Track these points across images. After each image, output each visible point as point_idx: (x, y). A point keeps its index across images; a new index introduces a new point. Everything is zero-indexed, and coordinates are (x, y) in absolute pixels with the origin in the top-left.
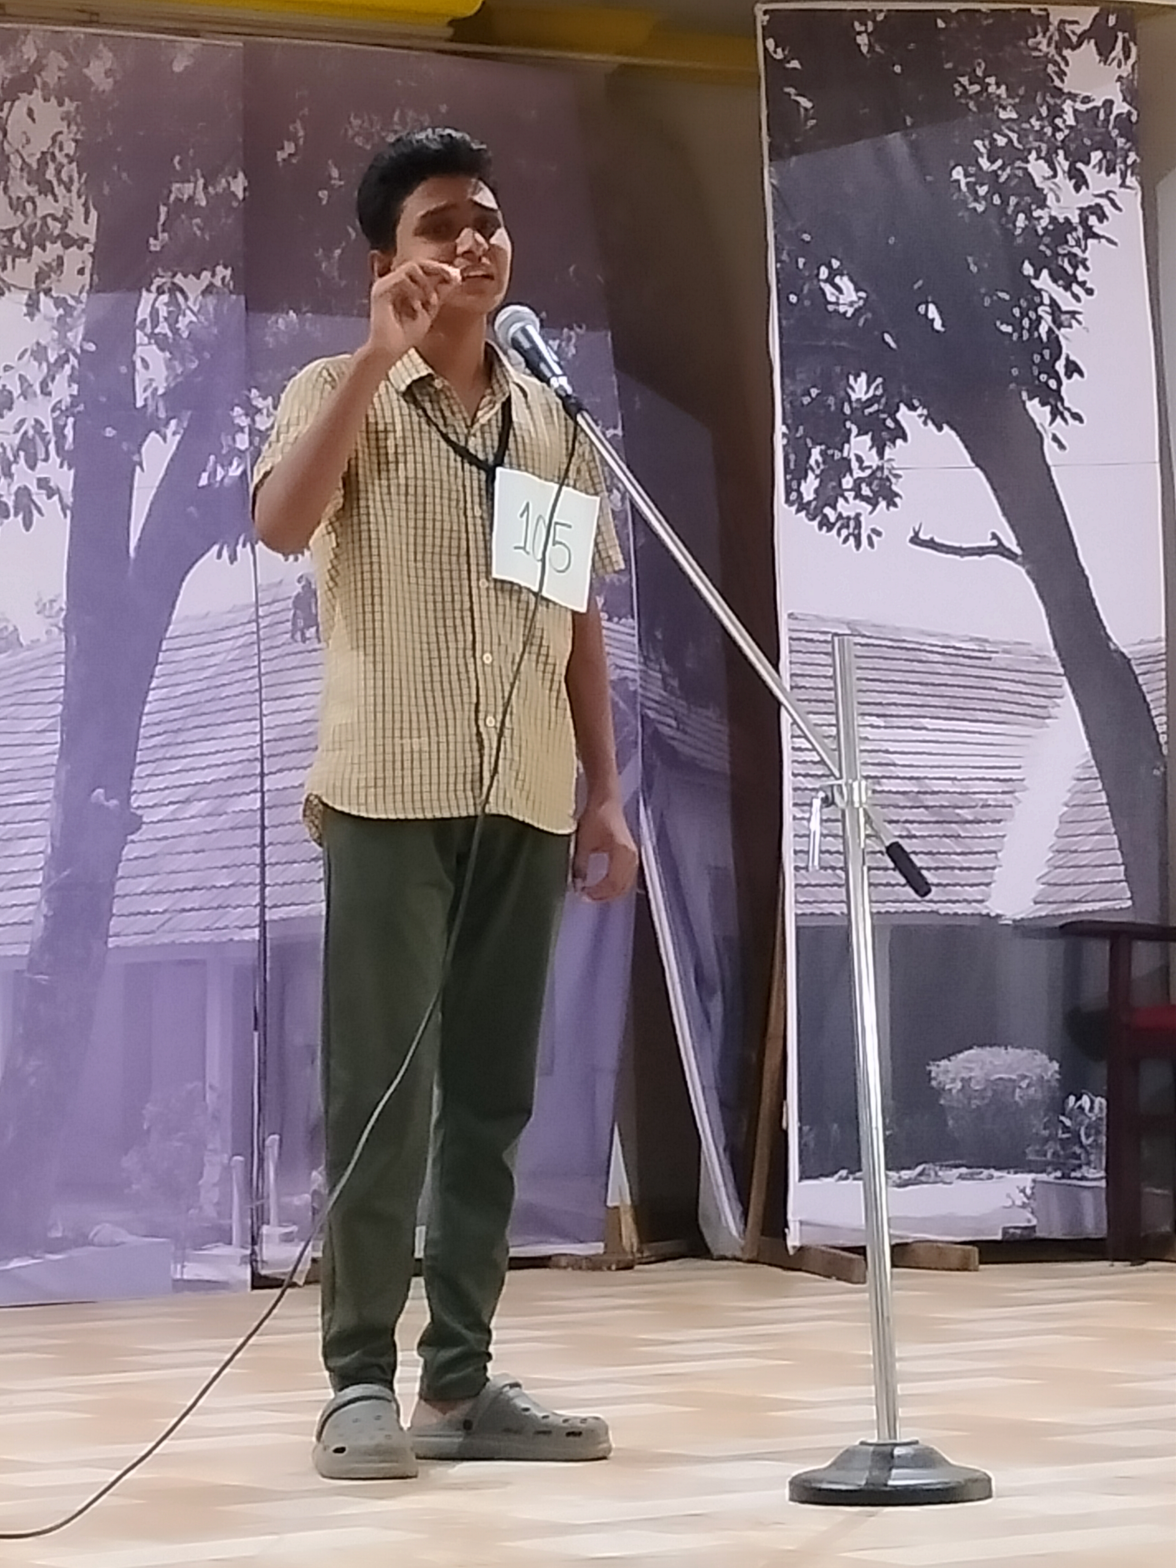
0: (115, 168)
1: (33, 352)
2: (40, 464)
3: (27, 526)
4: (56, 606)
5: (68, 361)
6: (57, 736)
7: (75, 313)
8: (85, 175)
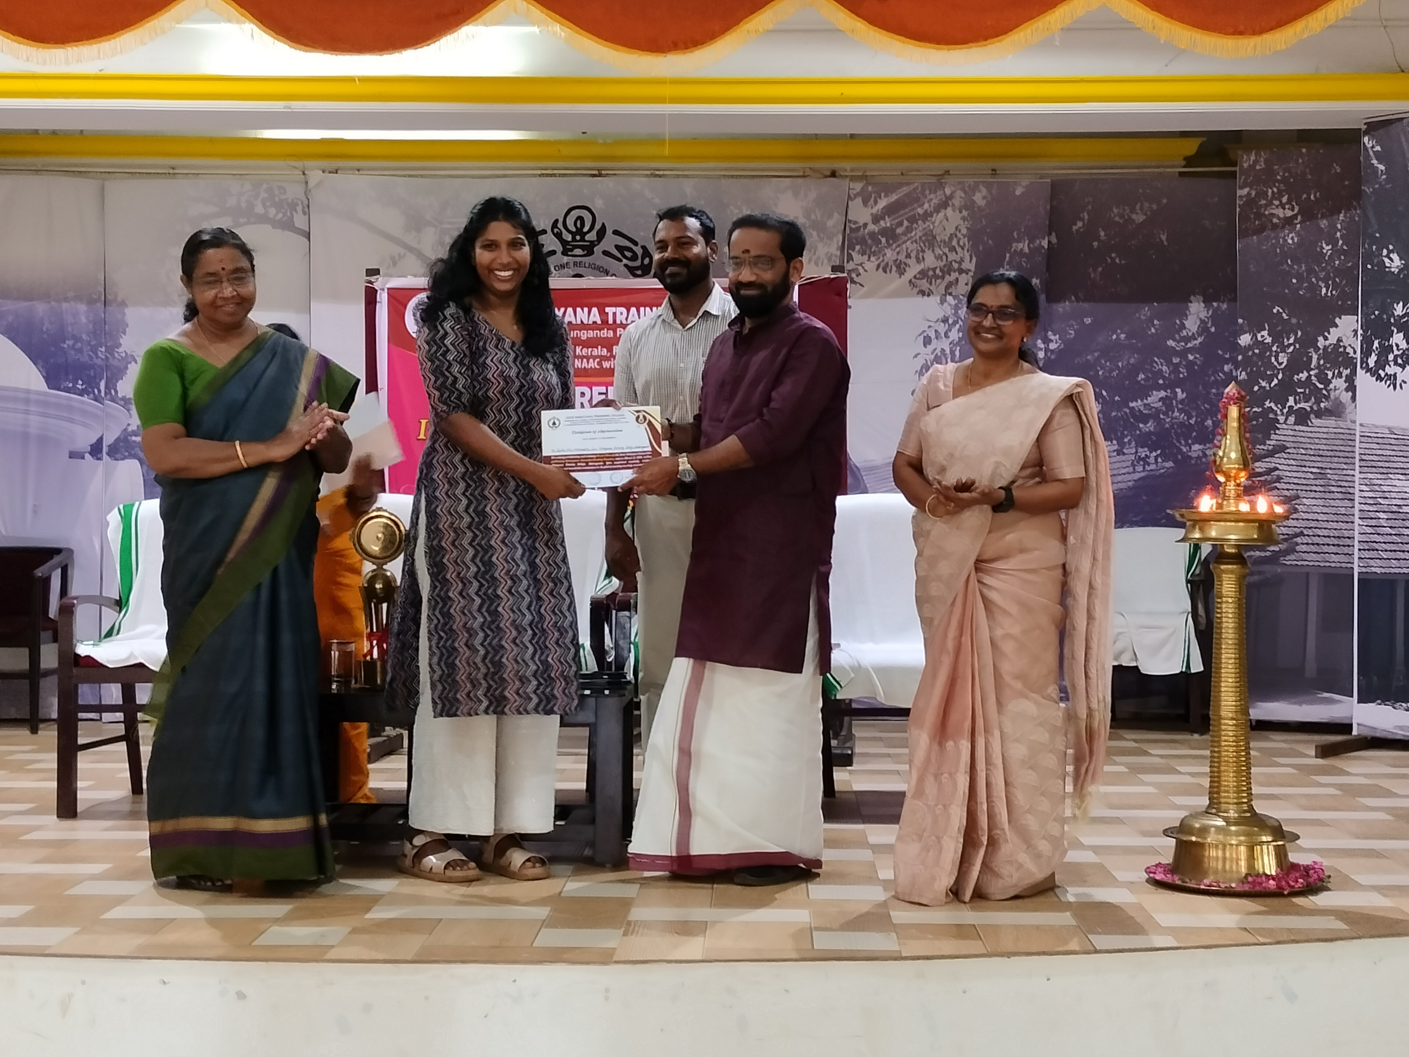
0: (985, 238)
1: (942, 320)
5: (958, 323)
8: (971, 243)
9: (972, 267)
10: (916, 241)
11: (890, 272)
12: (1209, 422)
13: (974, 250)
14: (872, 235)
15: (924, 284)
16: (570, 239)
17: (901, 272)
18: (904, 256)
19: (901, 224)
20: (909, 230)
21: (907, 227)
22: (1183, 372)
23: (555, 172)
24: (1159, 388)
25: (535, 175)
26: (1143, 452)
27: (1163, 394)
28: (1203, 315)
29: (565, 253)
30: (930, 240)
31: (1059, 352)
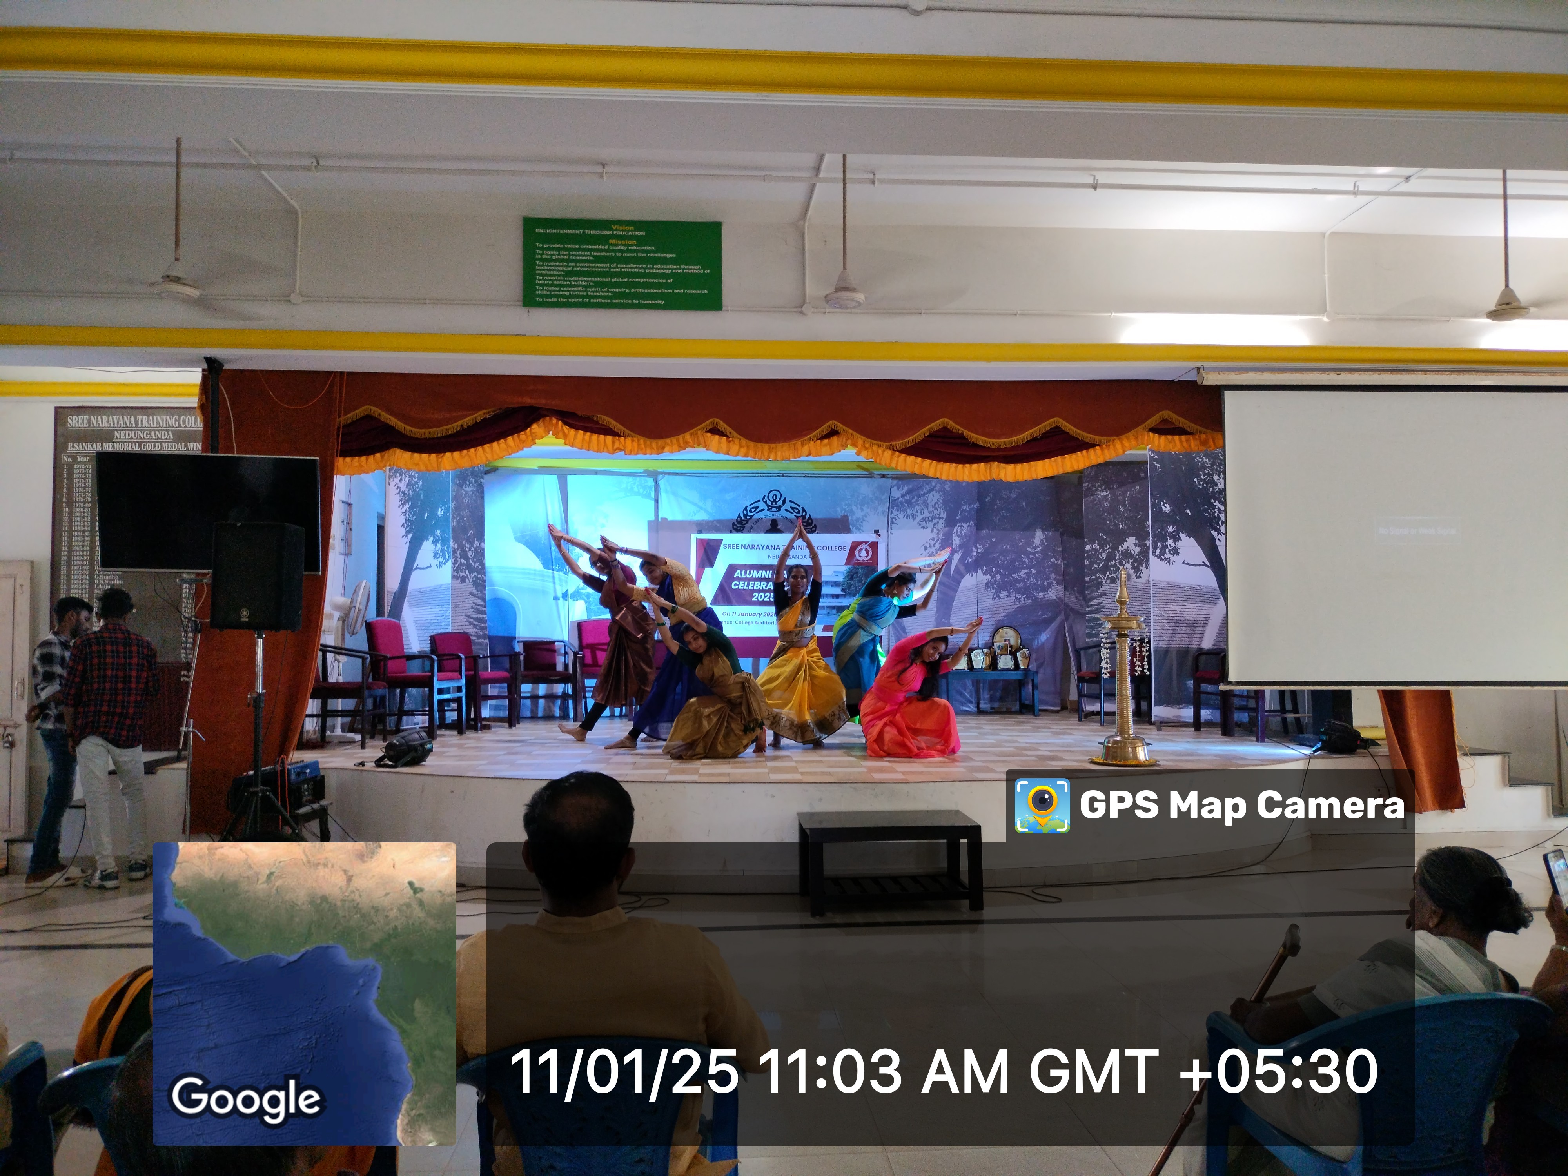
0: (950, 504)
1: (932, 539)
5: (939, 540)
7: (941, 531)
8: (944, 506)
9: (944, 516)
10: (920, 505)
11: (910, 518)
12: (1046, 583)
13: (945, 509)
14: (901, 503)
15: (924, 524)
16: (770, 503)
17: (914, 519)
18: (915, 512)
19: (913, 498)
20: (917, 500)
22: (1034, 562)
23: (763, 475)
24: (1024, 568)
25: (755, 477)
26: (1019, 596)
27: (1026, 571)
28: (1042, 537)
29: (768, 510)
30: (926, 505)
31: (982, 553)
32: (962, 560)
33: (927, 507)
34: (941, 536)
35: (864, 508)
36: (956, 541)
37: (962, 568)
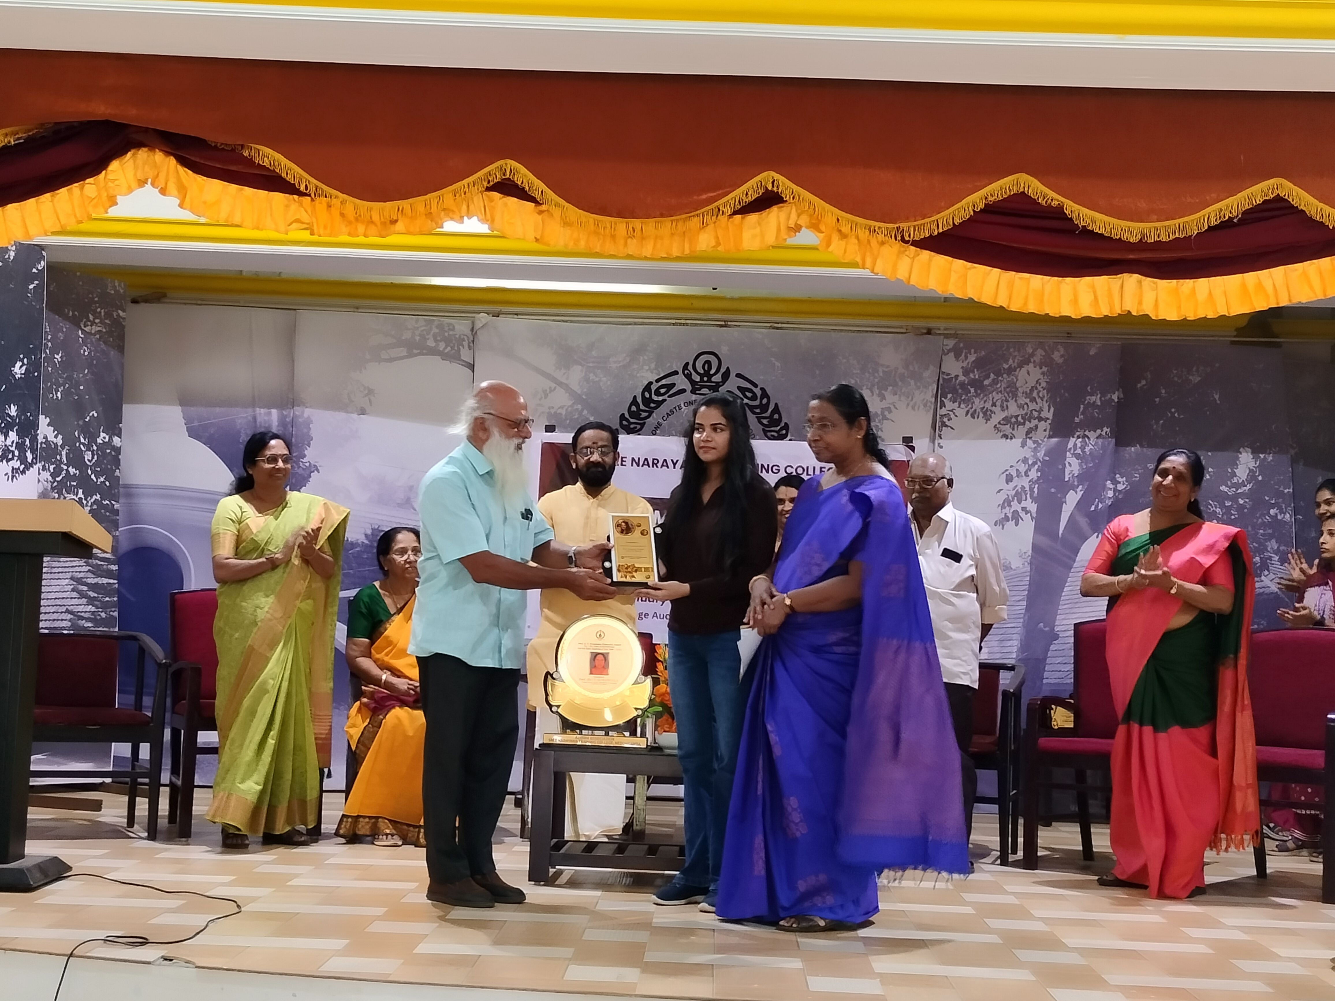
0: (1062, 391)
1: (1023, 461)
2: (1023, 502)
3: (1017, 524)
4: (1027, 555)
5: (1037, 464)
6: (1025, 603)
7: (1042, 446)
8: (1049, 395)
9: (1050, 415)
10: (1001, 392)
11: (978, 417)
13: (1052, 401)
14: (962, 385)
15: (1007, 429)
16: (698, 379)
17: (988, 419)
18: (990, 404)
19: (988, 377)
20: (995, 382)
21: (994, 380)
22: (1235, 514)
23: (688, 321)
25: (670, 324)
28: (1252, 464)
29: (693, 392)
30: (1012, 391)
31: (1126, 492)
32: (1081, 505)
33: (1015, 396)
34: (1041, 454)
35: (887, 394)
36: (1073, 467)
37: (1083, 522)
